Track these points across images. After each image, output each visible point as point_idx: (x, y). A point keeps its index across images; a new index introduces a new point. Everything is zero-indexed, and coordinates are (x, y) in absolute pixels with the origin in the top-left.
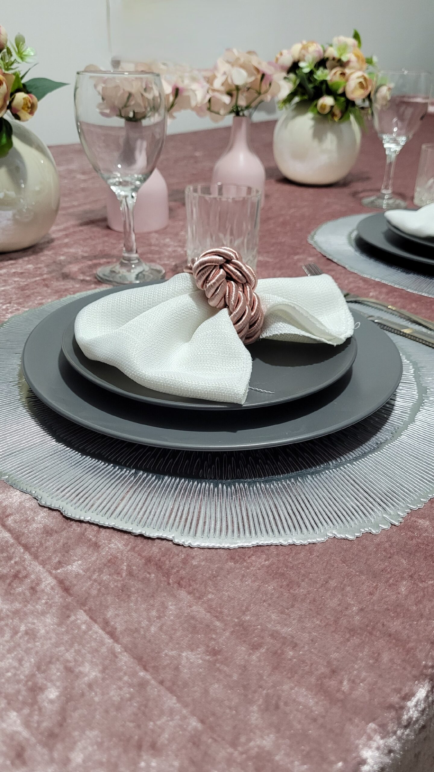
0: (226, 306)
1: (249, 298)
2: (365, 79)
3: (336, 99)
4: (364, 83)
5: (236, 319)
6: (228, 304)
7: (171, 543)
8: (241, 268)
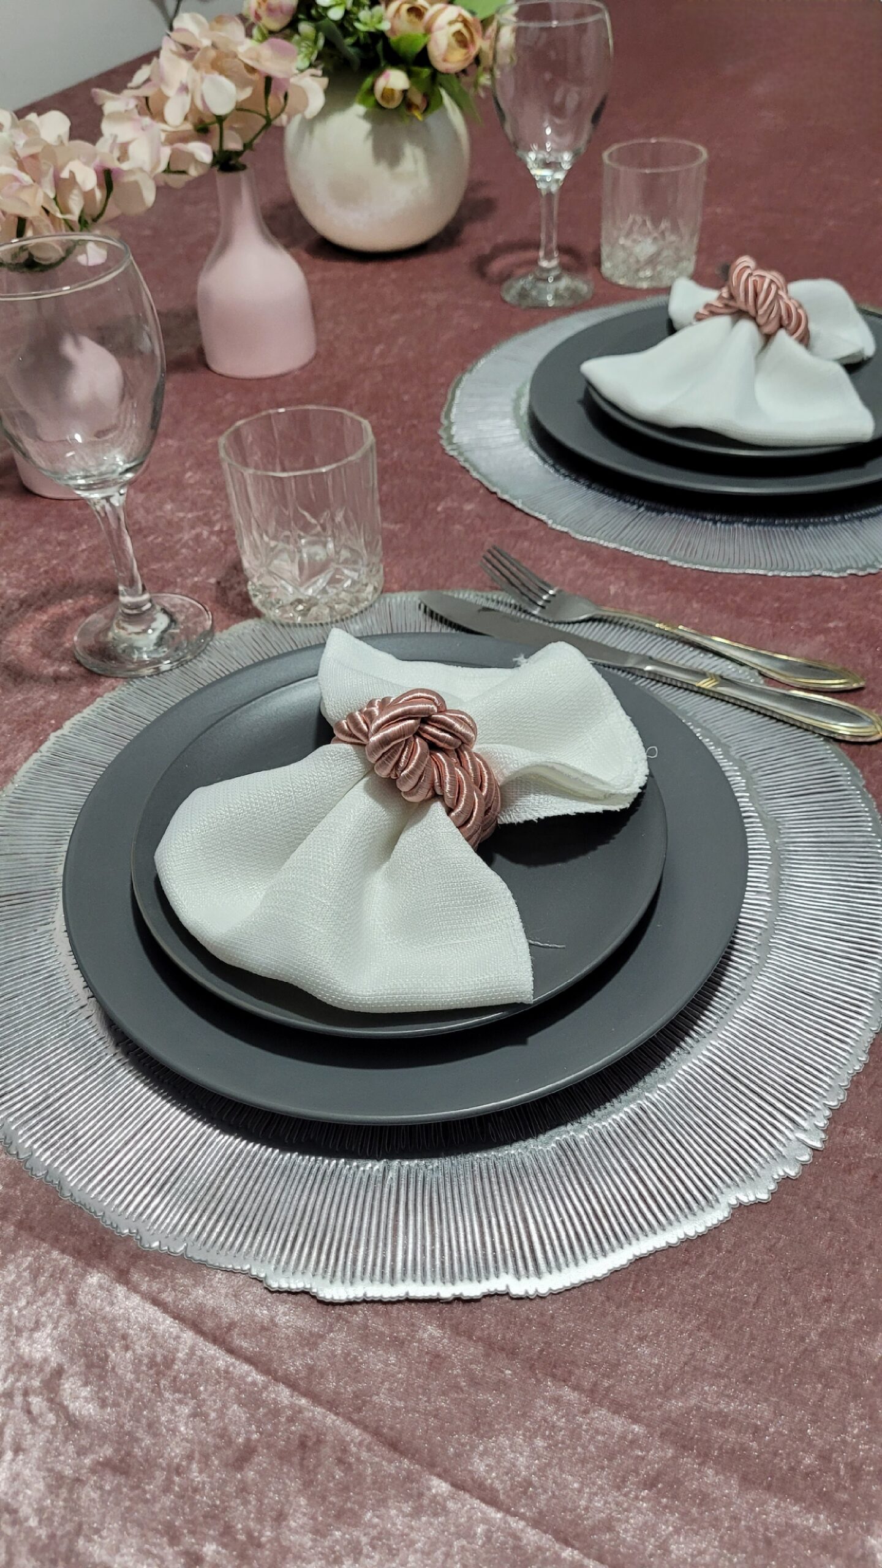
0: (436, 796)
1: (471, 771)
2: (465, 22)
3: (410, 74)
4: (464, 31)
5: (461, 821)
6: (439, 792)
7: (507, 1298)
8: (451, 726)
